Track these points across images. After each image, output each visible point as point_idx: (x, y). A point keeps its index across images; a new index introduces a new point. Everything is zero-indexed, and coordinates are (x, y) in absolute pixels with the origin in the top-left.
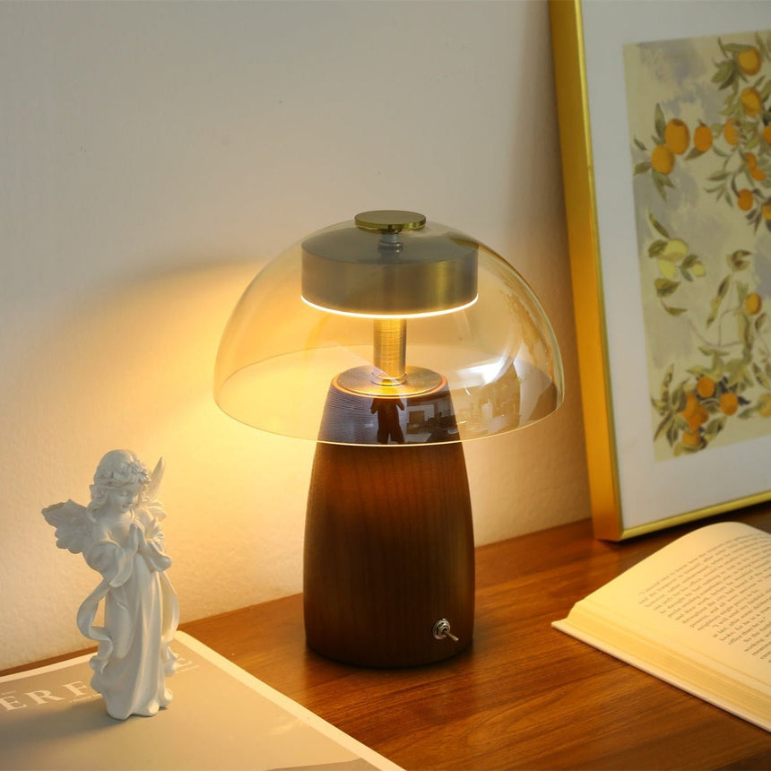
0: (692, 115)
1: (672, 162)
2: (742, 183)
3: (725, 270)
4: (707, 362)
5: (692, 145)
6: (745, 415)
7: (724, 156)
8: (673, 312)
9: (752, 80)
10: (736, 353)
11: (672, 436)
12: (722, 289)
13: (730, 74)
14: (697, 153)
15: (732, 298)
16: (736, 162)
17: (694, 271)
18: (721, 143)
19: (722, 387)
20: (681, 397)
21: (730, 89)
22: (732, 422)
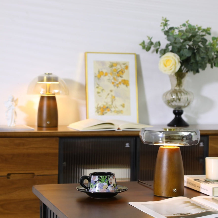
0: (105, 71)
1: (100, 76)
2: (113, 81)
3: (109, 92)
4: (105, 104)
5: (104, 75)
6: (111, 112)
7: (110, 77)
8: (100, 96)
9: (115, 67)
10: (110, 103)
11: (98, 112)
12: (108, 94)
13: (112, 66)
14: (105, 76)
15: (110, 96)
16: (112, 78)
17: (104, 91)
18: (109, 75)
19: (107, 108)
20: (100, 108)
21: (111, 68)
22: (109, 113)
